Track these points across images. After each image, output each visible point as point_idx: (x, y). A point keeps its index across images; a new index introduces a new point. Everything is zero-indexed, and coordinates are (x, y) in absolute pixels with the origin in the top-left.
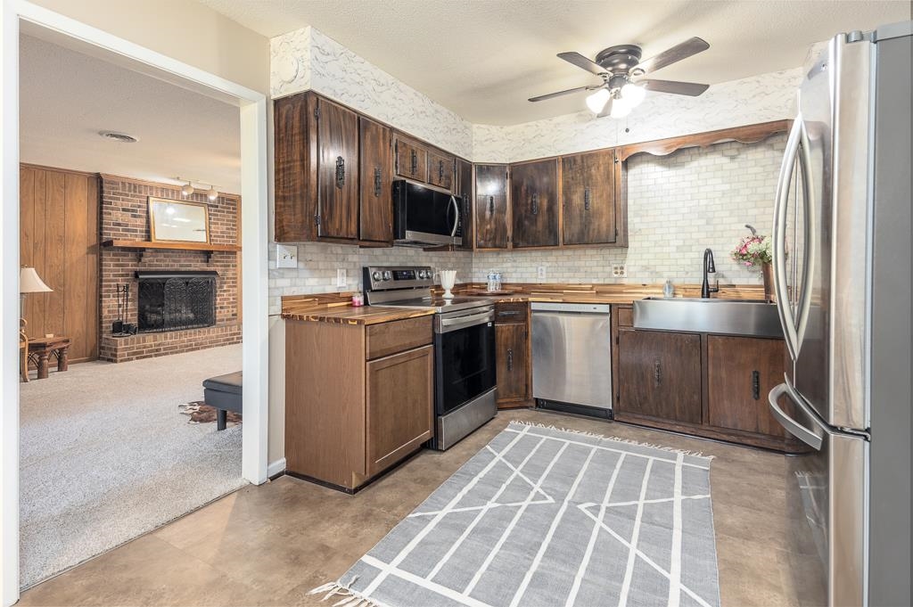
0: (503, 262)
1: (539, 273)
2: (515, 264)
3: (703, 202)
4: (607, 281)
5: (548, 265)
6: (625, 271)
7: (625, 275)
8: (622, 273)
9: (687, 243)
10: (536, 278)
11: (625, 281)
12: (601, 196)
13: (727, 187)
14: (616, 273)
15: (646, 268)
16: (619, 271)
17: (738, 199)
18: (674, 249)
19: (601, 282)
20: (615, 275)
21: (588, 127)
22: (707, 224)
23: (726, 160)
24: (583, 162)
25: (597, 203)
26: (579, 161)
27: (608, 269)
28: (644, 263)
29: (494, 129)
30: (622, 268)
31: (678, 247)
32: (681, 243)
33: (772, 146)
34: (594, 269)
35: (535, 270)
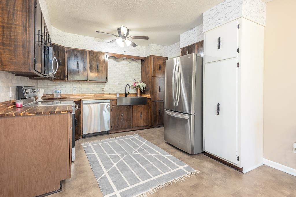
0: (56, 85)
1: (74, 90)
2: (62, 86)
3: (124, 72)
4: (99, 93)
5: (78, 87)
6: (105, 90)
7: (105, 91)
8: (104, 90)
9: (121, 82)
10: (73, 92)
11: (105, 93)
12: (102, 66)
13: (128, 69)
14: (102, 90)
15: (110, 89)
16: (103, 90)
17: (131, 73)
18: (117, 84)
19: (97, 93)
20: (102, 91)
21: (98, 44)
22: (125, 78)
23: (128, 63)
24: (96, 54)
25: (101, 68)
26: (95, 54)
27: (99, 89)
28: (110, 87)
29: (60, 31)
30: (104, 89)
31: (118, 83)
32: (119, 82)
33: (137, 62)
34: (95, 89)
35: (72, 89)
